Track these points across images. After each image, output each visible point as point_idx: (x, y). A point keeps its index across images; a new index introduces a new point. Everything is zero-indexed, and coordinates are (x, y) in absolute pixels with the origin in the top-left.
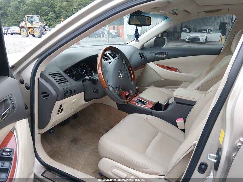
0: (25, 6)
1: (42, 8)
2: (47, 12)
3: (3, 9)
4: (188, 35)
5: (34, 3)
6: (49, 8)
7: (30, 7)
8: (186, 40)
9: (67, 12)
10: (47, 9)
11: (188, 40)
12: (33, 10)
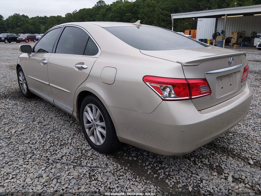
0: (111, 13)
1: (126, 14)
2: (130, 18)
3: (93, 16)
4: (259, 41)
5: (119, 10)
6: (133, 14)
7: (115, 14)
8: (257, 47)
9: (149, 18)
10: (130, 16)
11: (258, 46)
12: (117, 17)
